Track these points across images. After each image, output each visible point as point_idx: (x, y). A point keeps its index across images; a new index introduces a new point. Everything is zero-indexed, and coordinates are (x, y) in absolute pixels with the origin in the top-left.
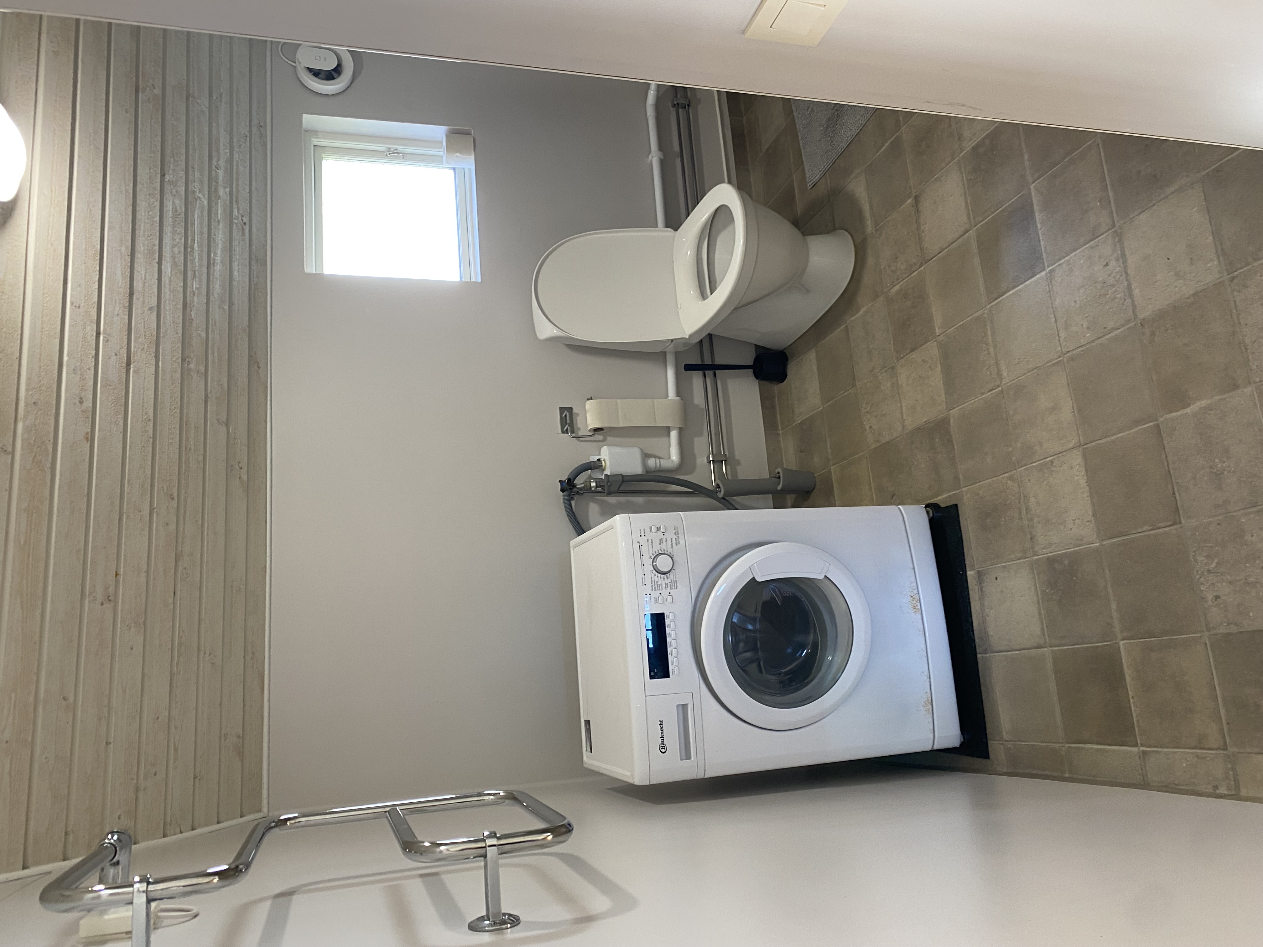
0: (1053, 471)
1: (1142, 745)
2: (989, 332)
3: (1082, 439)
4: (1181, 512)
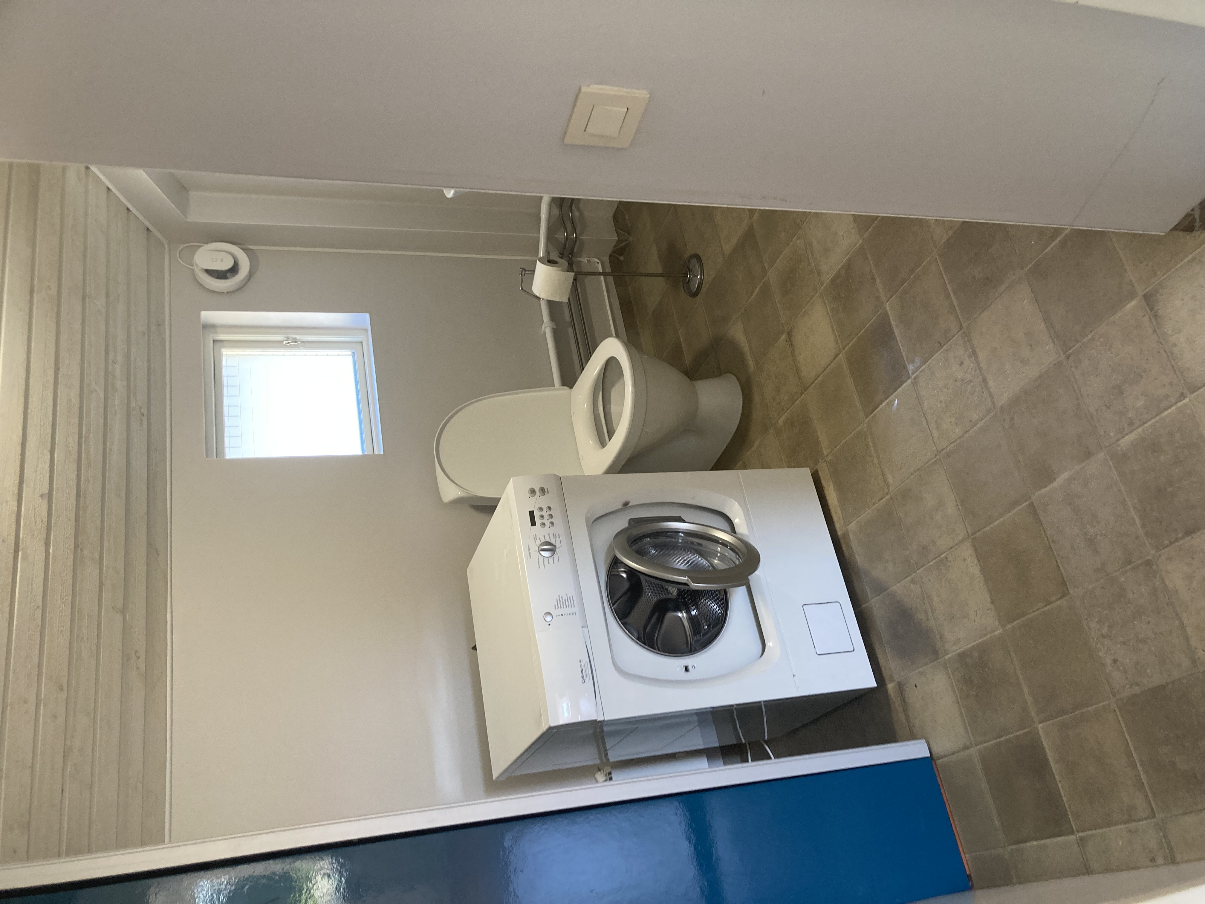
0: (949, 566)
1: (1078, 831)
2: (871, 444)
3: (969, 530)
4: (1068, 584)
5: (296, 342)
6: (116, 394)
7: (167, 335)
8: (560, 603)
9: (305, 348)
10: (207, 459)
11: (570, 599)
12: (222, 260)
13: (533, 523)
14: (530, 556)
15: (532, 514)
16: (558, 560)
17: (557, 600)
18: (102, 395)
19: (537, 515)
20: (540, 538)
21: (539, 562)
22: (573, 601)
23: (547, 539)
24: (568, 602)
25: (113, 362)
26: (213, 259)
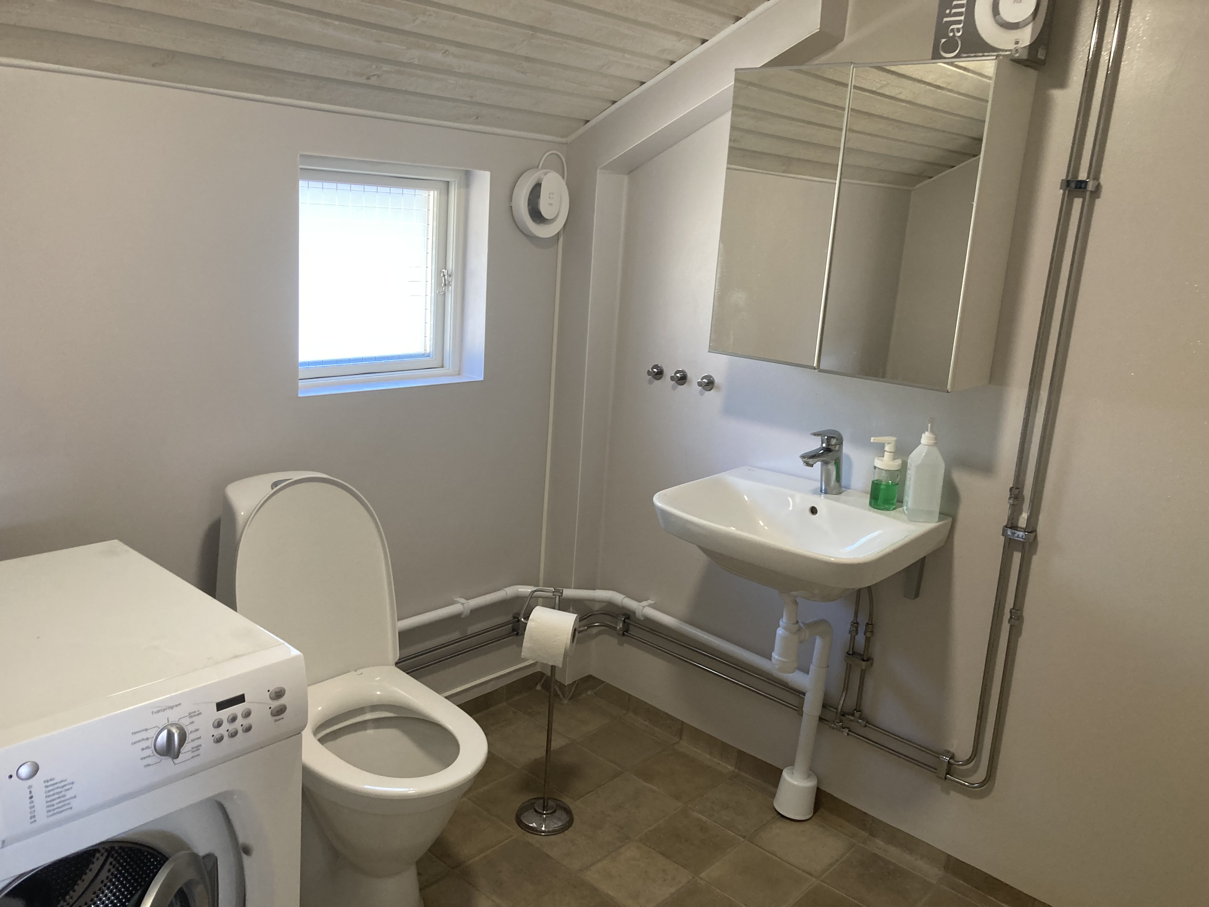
5: (445, 285)
6: (405, 48)
7: (466, 126)
8: (58, 788)
9: (437, 295)
10: (298, 155)
11: (64, 805)
12: (551, 204)
13: (221, 706)
14: (158, 712)
15: (240, 699)
16: (149, 765)
17: (66, 780)
18: (407, 27)
19: (237, 709)
20: (193, 722)
21: (146, 730)
22: (61, 812)
23: (189, 737)
24: (59, 803)
25: (447, 51)
26: (553, 194)
